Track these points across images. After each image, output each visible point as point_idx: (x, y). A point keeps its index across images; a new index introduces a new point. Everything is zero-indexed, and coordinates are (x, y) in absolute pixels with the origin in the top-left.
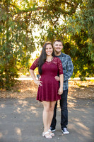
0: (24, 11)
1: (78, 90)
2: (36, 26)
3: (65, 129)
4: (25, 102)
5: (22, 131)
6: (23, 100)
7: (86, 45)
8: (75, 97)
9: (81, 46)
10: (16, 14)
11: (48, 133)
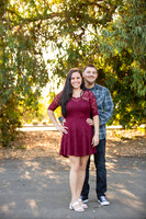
0: (29, 21)
1: (119, 144)
2: (49, 42)
3: (103, 198)
4: (36, 164)
5: (37, 204)
6: (32, 161)
7: (130, 72)
8: (114, 154)
9: (121, 74)
10: (16, 24)
11: (77, 204)
